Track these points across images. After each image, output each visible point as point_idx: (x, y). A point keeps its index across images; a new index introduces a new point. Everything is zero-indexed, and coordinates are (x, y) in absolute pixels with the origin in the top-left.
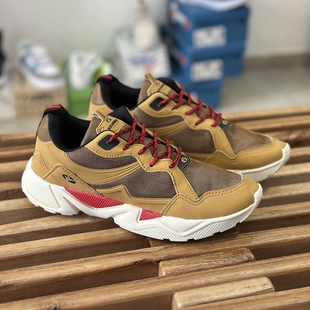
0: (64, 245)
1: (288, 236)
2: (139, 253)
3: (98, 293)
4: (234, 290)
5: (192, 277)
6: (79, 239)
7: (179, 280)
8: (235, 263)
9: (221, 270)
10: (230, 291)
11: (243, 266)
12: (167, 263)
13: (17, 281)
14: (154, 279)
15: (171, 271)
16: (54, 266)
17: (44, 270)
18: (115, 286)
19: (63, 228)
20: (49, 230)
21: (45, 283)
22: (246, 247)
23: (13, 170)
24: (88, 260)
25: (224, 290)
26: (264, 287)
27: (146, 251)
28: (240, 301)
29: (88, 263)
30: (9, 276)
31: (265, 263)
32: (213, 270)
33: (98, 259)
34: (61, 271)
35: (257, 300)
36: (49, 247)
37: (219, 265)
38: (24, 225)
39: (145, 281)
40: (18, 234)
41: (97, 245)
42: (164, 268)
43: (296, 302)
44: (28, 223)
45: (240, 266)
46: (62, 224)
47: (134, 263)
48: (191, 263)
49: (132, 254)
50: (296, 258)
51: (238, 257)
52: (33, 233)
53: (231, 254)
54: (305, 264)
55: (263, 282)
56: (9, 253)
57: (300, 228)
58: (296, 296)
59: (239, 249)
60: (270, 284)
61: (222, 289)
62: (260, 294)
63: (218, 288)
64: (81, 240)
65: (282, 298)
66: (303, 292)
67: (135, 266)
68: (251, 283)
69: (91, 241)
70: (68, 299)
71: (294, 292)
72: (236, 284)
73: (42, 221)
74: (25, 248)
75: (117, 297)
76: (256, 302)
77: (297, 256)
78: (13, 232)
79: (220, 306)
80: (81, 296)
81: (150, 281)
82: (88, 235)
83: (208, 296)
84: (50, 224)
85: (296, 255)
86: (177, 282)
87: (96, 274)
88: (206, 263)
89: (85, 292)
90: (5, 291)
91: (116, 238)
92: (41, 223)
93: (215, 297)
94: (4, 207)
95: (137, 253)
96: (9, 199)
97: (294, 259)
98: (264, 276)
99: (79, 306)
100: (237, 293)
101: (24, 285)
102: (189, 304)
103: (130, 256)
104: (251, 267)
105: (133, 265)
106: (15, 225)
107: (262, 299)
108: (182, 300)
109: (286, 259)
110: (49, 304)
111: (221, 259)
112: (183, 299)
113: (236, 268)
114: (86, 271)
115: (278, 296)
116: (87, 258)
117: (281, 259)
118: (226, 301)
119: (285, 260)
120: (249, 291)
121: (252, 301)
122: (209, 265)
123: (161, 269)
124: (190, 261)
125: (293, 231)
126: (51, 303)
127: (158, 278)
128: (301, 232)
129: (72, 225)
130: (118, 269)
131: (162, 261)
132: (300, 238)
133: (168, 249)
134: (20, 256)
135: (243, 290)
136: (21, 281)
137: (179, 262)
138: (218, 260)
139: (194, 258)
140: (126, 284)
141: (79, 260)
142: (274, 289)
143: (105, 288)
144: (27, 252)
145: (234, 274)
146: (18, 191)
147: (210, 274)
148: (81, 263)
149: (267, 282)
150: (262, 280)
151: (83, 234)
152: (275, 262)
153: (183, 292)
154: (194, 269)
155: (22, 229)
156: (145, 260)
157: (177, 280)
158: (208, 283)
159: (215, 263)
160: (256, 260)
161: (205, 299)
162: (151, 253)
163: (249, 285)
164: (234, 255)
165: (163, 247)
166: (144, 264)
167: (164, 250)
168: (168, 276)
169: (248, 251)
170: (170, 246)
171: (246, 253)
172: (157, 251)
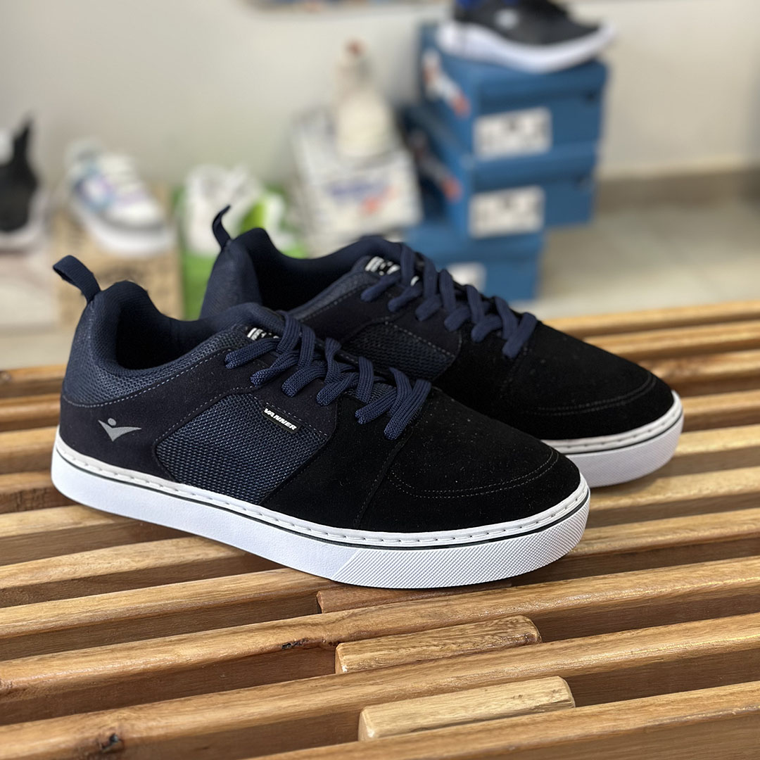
0: (136, 608)
1: (616, 592)
2: (294, 626)
3: (202, 708)
4: (489, 702)
5: (404, 676)
6: (171, 595)
7: (373, 682)
8: (497, 647)
9: (465, 662)
10: (480, 705)
11: (511, 653)
13: (35, 680)
14: (323, 679)
15: (359, 664)
16: (113, 651)
17: (93, 658)
18: (239, 693)
19: (138, 571)
20: (109, 576)
21: (94, 686)
22: (524, 615)
23: (37, 447)
24: (185, 639)
25: (467, 703)
26: (553, 697)
27: (309, 621)
29: (187, 645)
30: (18, 671)
31: (561, 648)
32: (449, 662)
33: (207, 636)
34: (128, 662)
35: (535, 723)
37: (462, 651)
38: (56, 566)
39: (304, 683)
40: (42, 584)
42: (345, 657)
45: (507, 653)
47: (283, 646)
48: (404, 646)
49: (279, 627)
50: (628, 639)
51: (504, 635)
52: (75, 582)
55: (551, 688)
56: (20, 624)
58: (618, 717)
59: (508, 619)
60: (565, 690)
61: (464, 700)
65: (588, 720)
66: (633, 709)
67: (286, 652)
68: (525, 688)
70: (138, 718)
71: (613, 708)
72: (493, 690)
73: (94, 557)
76: (531, 727)
77: (629, 634)
78: (30, 580)
79: (456, 734)
80: (166, 711)
81: (313, 684)
82: (189, 587)
83: (431, 714)
84: (109, 563)
86: (370, 687)
87: (201, 669)
88: (434, 648)
89: (175, 703)
90: (8, 701)
92: (91, 562)
93: (447, 717)
94: (15, 527)
95: (290, 626)
96: (26, 510)
97: (621, 640)
98: (554, 676)
99: (162, 732)
101: (50, 689)
102: (390, 731)
103: (275, 631)
104: (529, 655)
105: (280, 651)
106: (36, 566)
107: (545, 721)
108: (377, 721)
109: (605, 640)
110: (100, 728)
111: (468, 640)
112: (379, 721)
113: (497, 658)
114: (180, 661)
115: (580, 716)
116: (183, 635)
117: (594, 640)
118: (468, 726)
119: (604, 642)
120: (519, 705)
121: (523, 725)
122: (441, 650)
123: (340, 658)
124: (400, 644)
125: (629, 580)
126: (104, 726)
127: (330, 678)
128: (645, 583)
129: (158, 565)
130: (249, 659)
131: (344, 642)
133: (357, 618)
134: (43, 630)
135: (507, 703)
136: (43, 682)
137: (378, 646)
138: (461, 641)
139: (410, 636)
140: (262, 690)
141: (167, 639)
142: (573, 702)
143: (218, 696)
144: (59, 623)
145: (492, 669)
146: (46, 493)
147: (441, 669)
148: (170, 645)
149: (559, 686)
150: (549, 683)
152: (580, 646)
153: (380, 706)
154: (410, 660)
155: (51, 573)
156: (307, 641)
157: (371, 682)
158: (436, 688)
159: (454, 647)
160: (543, 642)
161: (426, 721)
162: (322, 625)
163: (521, 694)
164: (496, 632)
165: (346, 614)
166: (304, 649)
167: (349, 620)
168: (352, 673)
169: (527, 622)
170: (363, 611)
171: (522, 626)
172: (333, 623)
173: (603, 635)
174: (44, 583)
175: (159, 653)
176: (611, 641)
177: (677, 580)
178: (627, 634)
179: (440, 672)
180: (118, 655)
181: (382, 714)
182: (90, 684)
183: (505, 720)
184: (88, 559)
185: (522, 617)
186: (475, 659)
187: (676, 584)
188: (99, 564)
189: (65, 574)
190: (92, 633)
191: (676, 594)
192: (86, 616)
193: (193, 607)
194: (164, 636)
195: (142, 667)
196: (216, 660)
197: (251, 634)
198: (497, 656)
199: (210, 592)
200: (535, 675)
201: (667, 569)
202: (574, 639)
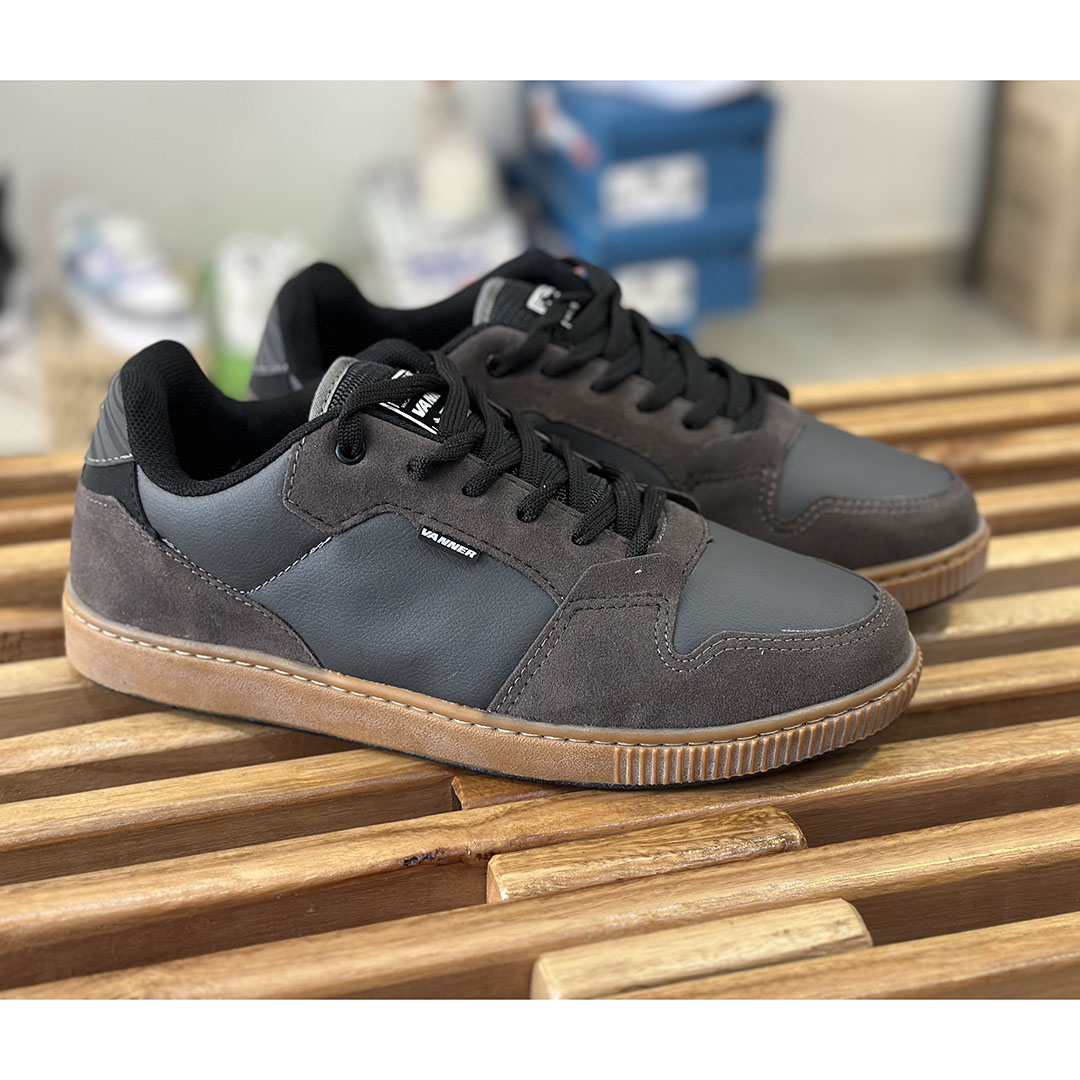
0: (169, 808)
1: (912, 768)
2: (421, 830)
3: (280, 962)
4: (738, 941)
5: (599, 903)
6: (223, 787)
7: (552, 914)
8: (740, 855)
9: (694, 880)
10: (724, 947)
11: (765, 865)
12: (514, 860)
14: (472, 911)
15: (527, 888)
16: (132, 875)
17: (100, 887)
19: (171, 753)
22: (776, 806)
24: (249, 854)
25: (703, 945)
26: (837, 932)
27: (444, 822)
28: (757, 978)
29: (250, 864)
31: (839, 856)
32: (668, 880)
33: (284, 849)
35: (816, 974)
36: (120, 813)
37: (686, 863)
38: (39, 747)
39: (440, 919)
40: (17, 774)
41: (282, 806)
42: (504, 876)
43: (943, 980)
44: (52, 740)
45: (757, 865)
46: (167, 742)
47: (406, 861)
49: (397, 832)
50: (941, 838)
51: (750, 836)
52: (69, 770)
53: (726, 828)
54: (971, 857)
55: (833, 917)
57: (952, 744)
58: (944, 960)
59: (752, 813)
60: (856, 921)
61: (697, 939)
62: (824, 953)
63: (686, 938)
64: (227, 792)
65: (898, 967)
66: (965, 947)
67: (409, 872)
68: (792, 918)
69: (262, 794)
71: (935, 946)
72: (742, 924)
73: (100, 732)
74: (37, 818)
75: (347, 973)
76: (811, 980)
77: (941, 831)
80: (223, 970)
81: (457, 920)
82: (251, 773)
83: (651, 963)
84: (124, 741)
85: (940, 829)
86: (548, 922)
87: (277, 900)
88: (643, 859)
91: (345, 782)
92: (94, 739)
93: (676, 968)
95: (414, 830)
97: (932, 841)
98: (834, 898)
100: (748, 952)
102: (588, 990)
103: (390, 838)
104: (793, 866)
105: (402, 868)
107: (831, 970)
108: (564, 977)
109: (906, 841)
111: (693, 845)
112: (567, 976)
113: (742, 873)
114: (242, 888)
115: (884, 961)
116: (246, 848)
117: (889, 842)
118: (710, 980)
119: (905, 844)
120: (786, 946)
121: (797, 977)
122: (655, 863)
123: (496, 878)
124: (589, 853)
125: (929, 751)
127: (482, 909)
128: (953, 755)
129: (201, 743)
130: (353, 883)
131: (499, 853)
132: (950, 773)
133: (518, 816)
134: (18, 844)
135: (768, 942)
137: (555, 857)
138: (684, 847)
139: (603, 842)
140: (377, 931)
141: (220, 854)
142: (868, 938)
143: (307, 943)
144: (44, 833)
145: (737, 890)
146: (23, 639)
147: (657, 892)
148: (224, 864)
149: (845, 914)
150: (830, 910)
151: (235, 770)
152: (869, 852)
153: (567, 951)
154: (604, 878)
155: (33, 757)
156: (443, 853)
157: (550, 915)
158: (652, 922)
159: (673, 857)
160: (809, 847)
161: (641, 974)
162: (463, 827)
163: (788, 927)
164: (736, 832)
165: (501, 809)
166: (439, 865)
167: (507, 819)
168: (518, 901)
169: (782, 817)
170: (526, 805)
171: (775, 823)
172: (482, 823)
173: (902, 835)
174: (22, 773)
175: (207, 877)
176: (914, 843)
177: (1002, 749)
178: (939, 832)
179: (657, 896)
180: (142, 881)
181: (571, 964)
182: (96, 929)
183: (767, 970)
184: (89, 735)
185: (773, 809)
186: (708, 875)
187: (999, 755)
188: (108, 742)
189: (54, 758)
190: (99, 848)
191: (1002, 770)
192: (88, 822)
193: (258, 805)
194: (213, 850)
195: (181, 899)
196: (298, 887)
197: (354, 844)
198: (742, 869)
199: (285, 781)
200: (804, 897)
201: (983, 733)
202: (858, 841)
